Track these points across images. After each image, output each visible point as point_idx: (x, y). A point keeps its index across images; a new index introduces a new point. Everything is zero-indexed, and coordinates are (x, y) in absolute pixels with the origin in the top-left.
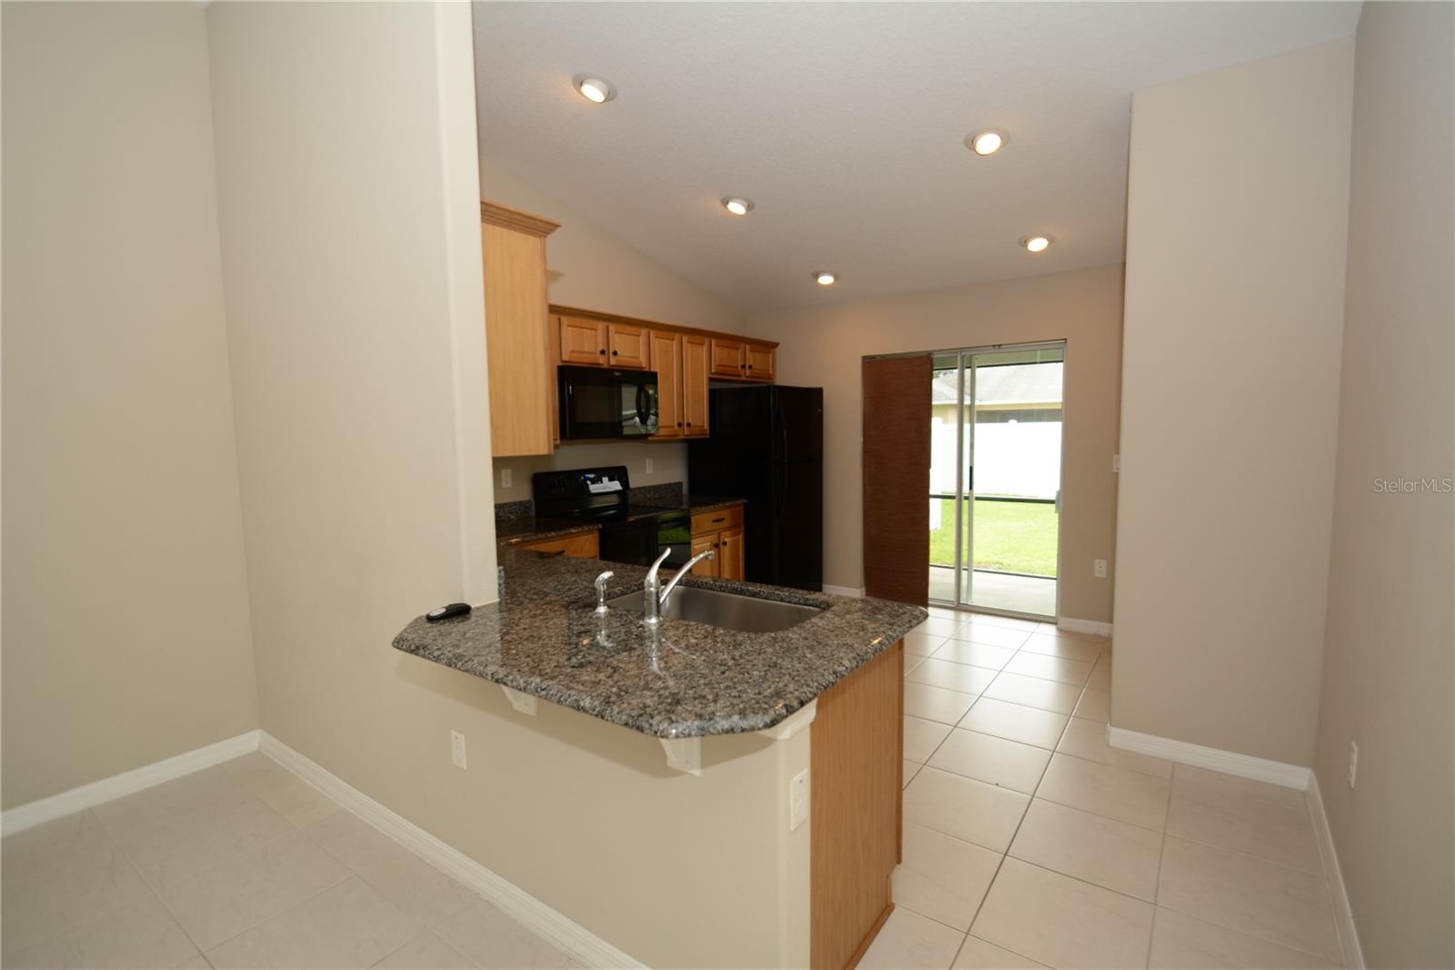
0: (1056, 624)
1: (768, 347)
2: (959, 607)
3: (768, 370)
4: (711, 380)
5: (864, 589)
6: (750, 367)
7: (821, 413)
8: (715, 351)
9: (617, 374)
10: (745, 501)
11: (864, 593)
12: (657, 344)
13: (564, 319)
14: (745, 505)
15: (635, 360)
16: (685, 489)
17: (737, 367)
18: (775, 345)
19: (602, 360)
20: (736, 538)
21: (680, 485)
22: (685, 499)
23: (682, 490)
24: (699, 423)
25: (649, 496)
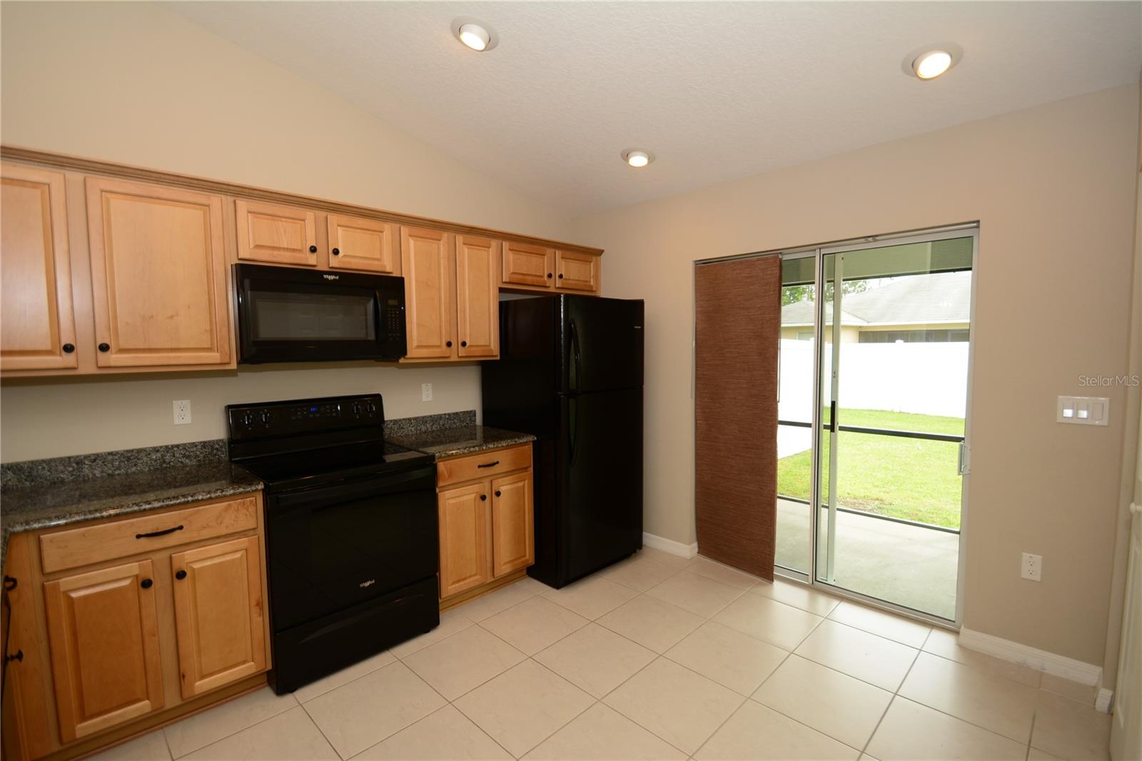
0: (956, 633)
1: (590, 254)
2: (817, 585)
3: (590, 282)
4: (501, 290)
5: (695, 544)
6: (561, 276)
7: (642, 330)
8: (509, 257)
9: (331, 277)
10: (532, 438)
11: (697, 550)
12: (412, 246)
13: (243, 205)
14: (534, 442)
15: (376, 263)
16: (479, 420)
17: (542, 277)
18: (599, 253)
19: (312, 260)
20: (521, 484)
21: (472, 413)
22: (479, 433)
23: (475, 421)
24: (482, 342)
25: (424, 428)
